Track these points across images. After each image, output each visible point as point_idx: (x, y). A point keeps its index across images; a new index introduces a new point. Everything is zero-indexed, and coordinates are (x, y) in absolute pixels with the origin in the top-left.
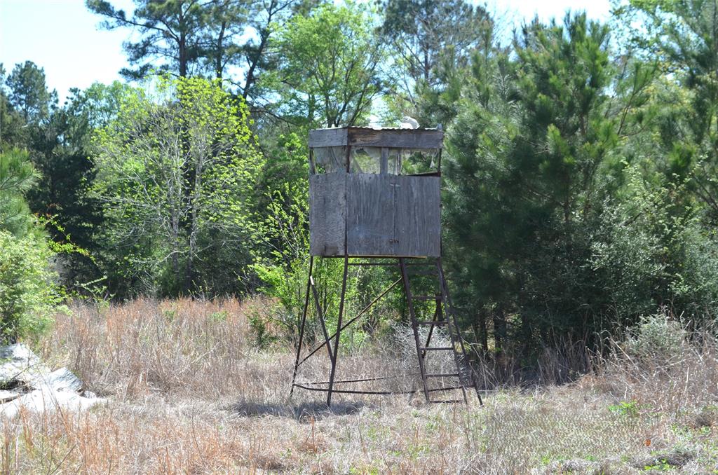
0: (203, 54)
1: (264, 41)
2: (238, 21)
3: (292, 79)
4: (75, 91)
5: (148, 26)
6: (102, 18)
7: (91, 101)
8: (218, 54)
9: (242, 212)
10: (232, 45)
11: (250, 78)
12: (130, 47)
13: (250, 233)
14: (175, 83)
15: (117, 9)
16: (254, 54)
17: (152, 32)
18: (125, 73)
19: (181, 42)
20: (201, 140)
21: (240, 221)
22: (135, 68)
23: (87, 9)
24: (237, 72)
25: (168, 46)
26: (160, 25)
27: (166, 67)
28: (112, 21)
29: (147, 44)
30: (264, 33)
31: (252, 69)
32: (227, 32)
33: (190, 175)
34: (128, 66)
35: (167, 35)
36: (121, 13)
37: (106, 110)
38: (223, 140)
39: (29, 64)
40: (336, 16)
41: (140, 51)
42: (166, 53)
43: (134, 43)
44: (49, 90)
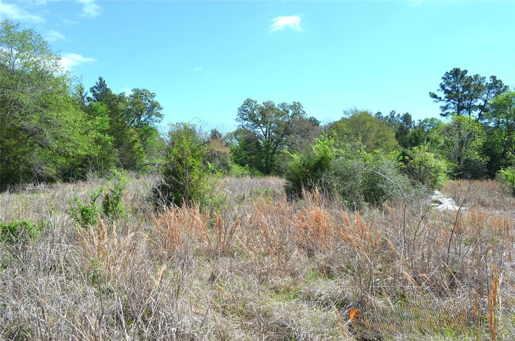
0: (465, 108)
1: (485, 103)
2: (477, 98)
3: (495, 114)
4: (420, 120)
5: (448, 101)
6: (434, 99)
7: (425, 123)
8: (469, 109)
9: (478, 155)
10: (474, 105)
11: (480, 115)
12: (442, 107)
13: (481, 161)
14: (456, 117)
15: (439, 97)
16: (481, 107)
17: (449, 102)
18: (441, 115)
19: (458, 105)
20: (465, 134)
21: (477, 157)
22: (444, 113)
23: (430, 97)
24: (475, 114)
25: (453, 106)
26: (452, 101)
27: (453, 113)
28: (437, 100)
29: (447, 106)
30: (486, 101)
31: (481, 112)
32: (472, 102)
33: (461, 143)
34: (442, 113)
35: (454, 103)
36: (440, 98)
37: (429, 125)
38: (473, 133)
39: (407, 113)
40: (512, 95)
41: (445, 108)
42: (453, 108)
43: (443, 106)
44: (413, 121)
